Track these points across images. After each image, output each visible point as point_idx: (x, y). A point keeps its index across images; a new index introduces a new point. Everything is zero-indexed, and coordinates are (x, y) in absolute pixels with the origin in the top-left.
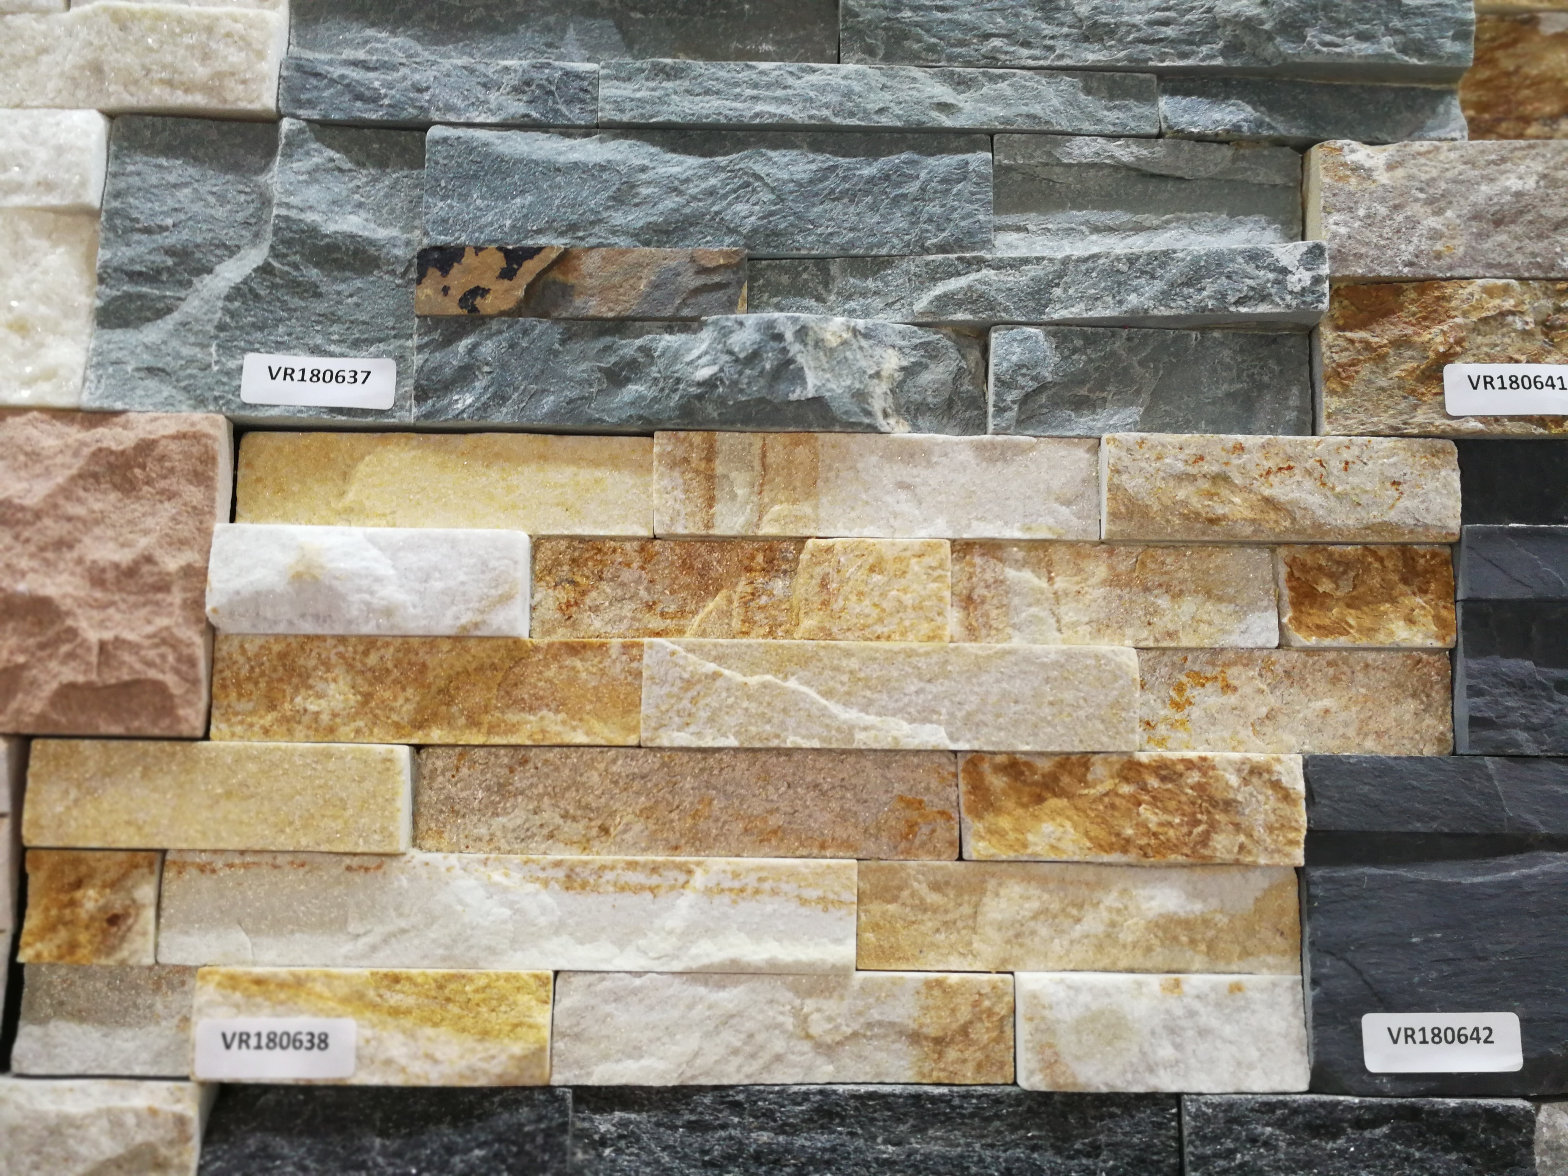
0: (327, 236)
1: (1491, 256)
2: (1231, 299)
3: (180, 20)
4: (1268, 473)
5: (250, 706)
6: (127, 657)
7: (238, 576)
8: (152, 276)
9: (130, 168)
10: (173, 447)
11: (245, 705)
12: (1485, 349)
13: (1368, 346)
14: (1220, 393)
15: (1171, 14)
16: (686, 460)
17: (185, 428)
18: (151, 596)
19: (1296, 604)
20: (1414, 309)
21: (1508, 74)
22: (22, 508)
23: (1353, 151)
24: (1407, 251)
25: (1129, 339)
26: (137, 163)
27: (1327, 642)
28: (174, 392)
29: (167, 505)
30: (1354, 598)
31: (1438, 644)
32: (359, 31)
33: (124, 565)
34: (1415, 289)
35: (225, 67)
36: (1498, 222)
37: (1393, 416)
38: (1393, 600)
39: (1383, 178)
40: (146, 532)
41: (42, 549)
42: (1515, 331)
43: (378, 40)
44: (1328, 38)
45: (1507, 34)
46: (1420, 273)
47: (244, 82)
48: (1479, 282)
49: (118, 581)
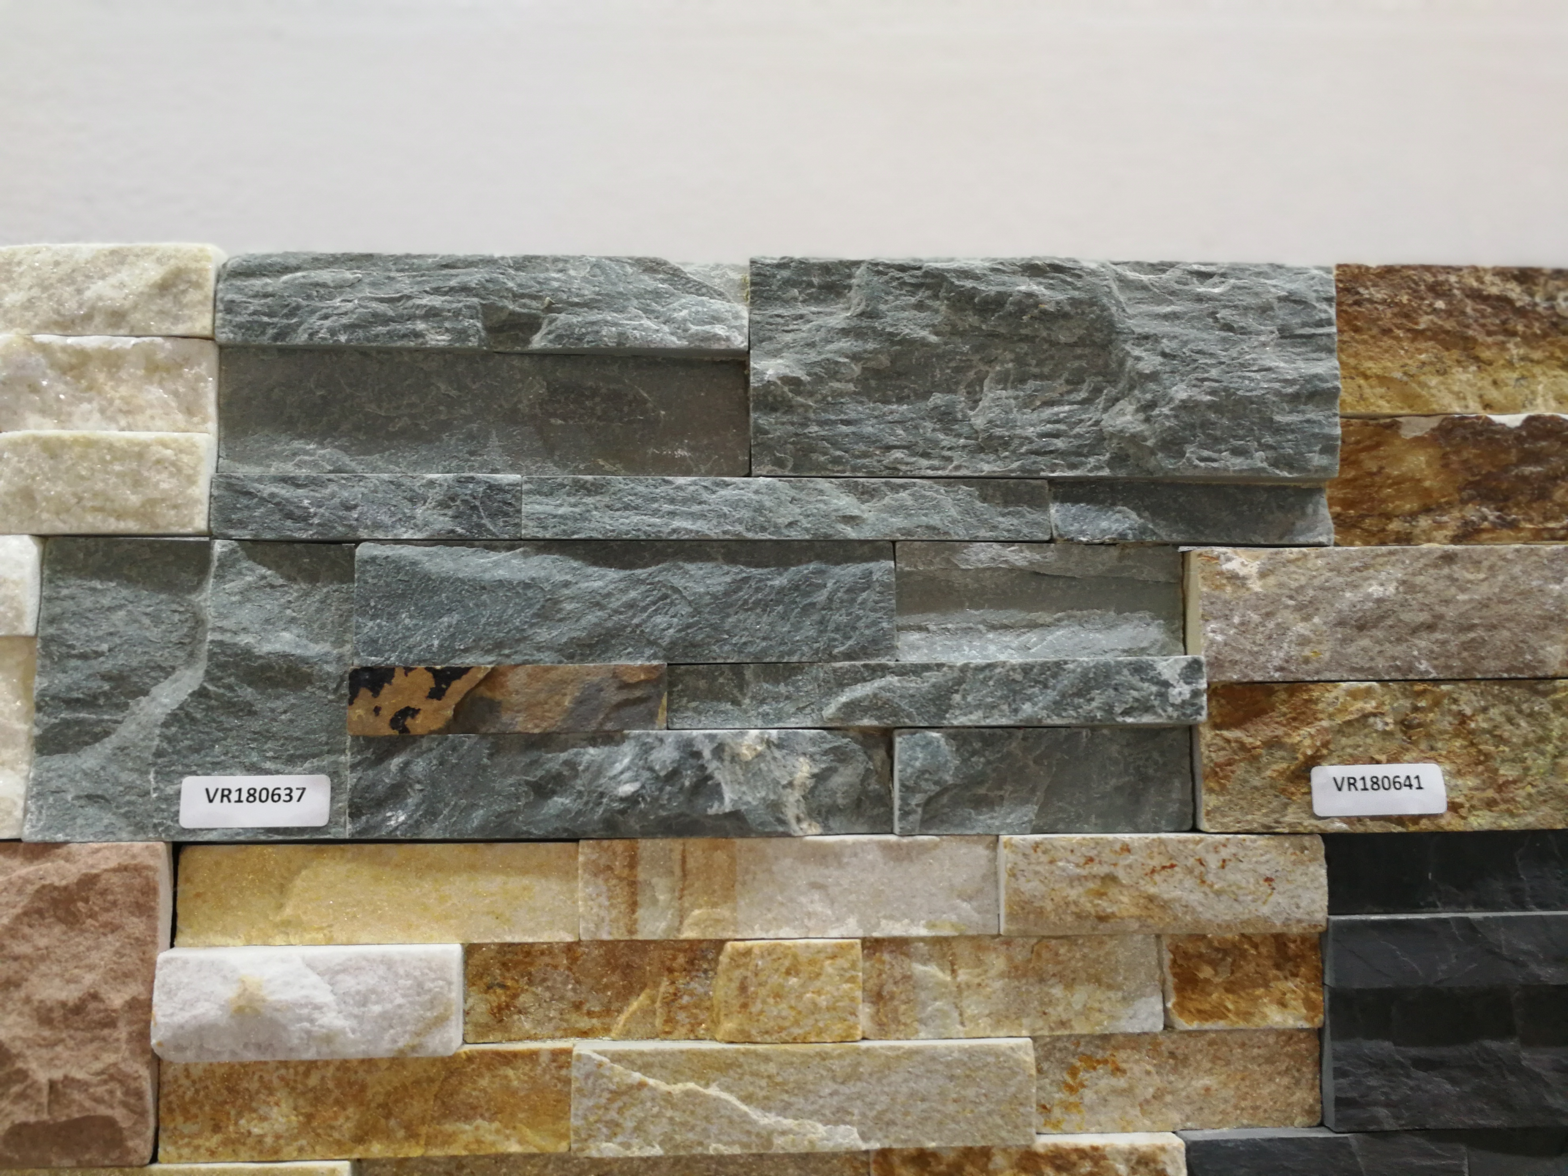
0: (260, 657)
1: (1355, 660)
2: (1118, 710)
3: (111, 447)
4: (1153, 871)
5: (195, 1128)
6: (77, 1096)
7: (182, 1009)
8: (90, 702)
9: (65, 592)
10: (115, 880)
11: (190, 1128)
12: (1349, 750)
13: (1243, 746)
14: (1108, 788)
15: (1062, 427)
16: (609, 868)
17: (126, 861)
18: (97, 1032)
19: (1180, 990)
20: (1284, 709)
21: (1371, 474)
23: (1229, 560)
24: (1278, 656)
25: (1025, 739)
26: (71, 587)
27: (1208, 1026)
28: (114, 819)
29: (110, 938)
30: (1232, 982)
31: (1306, 1025)
32: (287, 444)
33: (71, 1004)
34: (1286, 690)
35: (157, 495)
36: (1361, 627)
37: (1266, 815)
38: (1266, 986)
39: (1256, 586)
40: (91, 968)
42: (1376, 731)
43: (306, 453)
44: (1206, 453)
45: (1370, 438)
46: (1290, 677)
47: (175, 507)
48: (1343, 685)
49: (66, 1019)
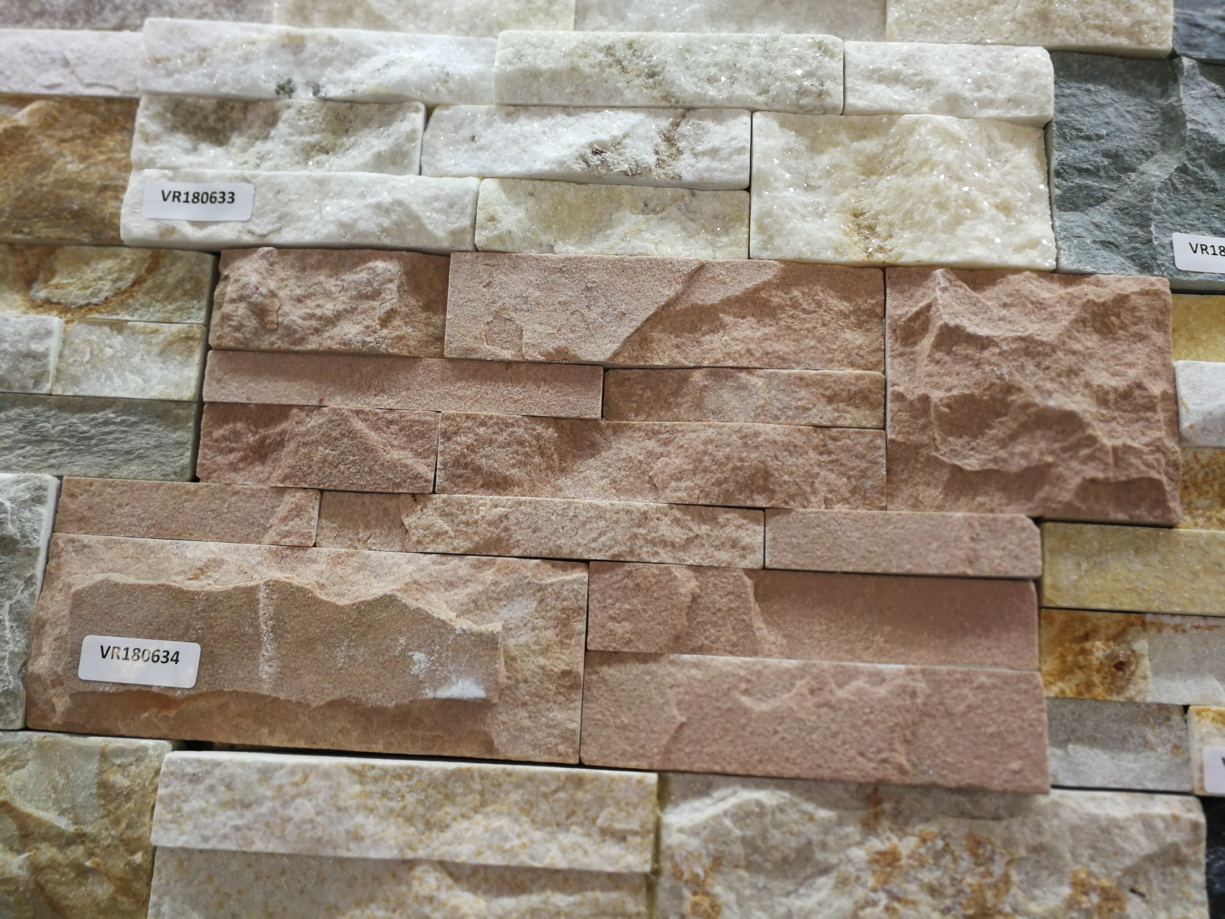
5: (1207, 503)
6: (1134, 460)
7: (1208, 400)
8: (1094, 172)
9: (1067, 91)
10: (1140, 301)
11: (1203, 502)
17: (1147, 287)
18: (1142, 414)
22: (1043, 343)
26: (1073, 88)
28: (1122, 260)
29: (1139, 345)
33: (1121, 389)
40: (1131, 365)
41: (1059, 375)
47: (1155, 29)
49: (1116, 402)
